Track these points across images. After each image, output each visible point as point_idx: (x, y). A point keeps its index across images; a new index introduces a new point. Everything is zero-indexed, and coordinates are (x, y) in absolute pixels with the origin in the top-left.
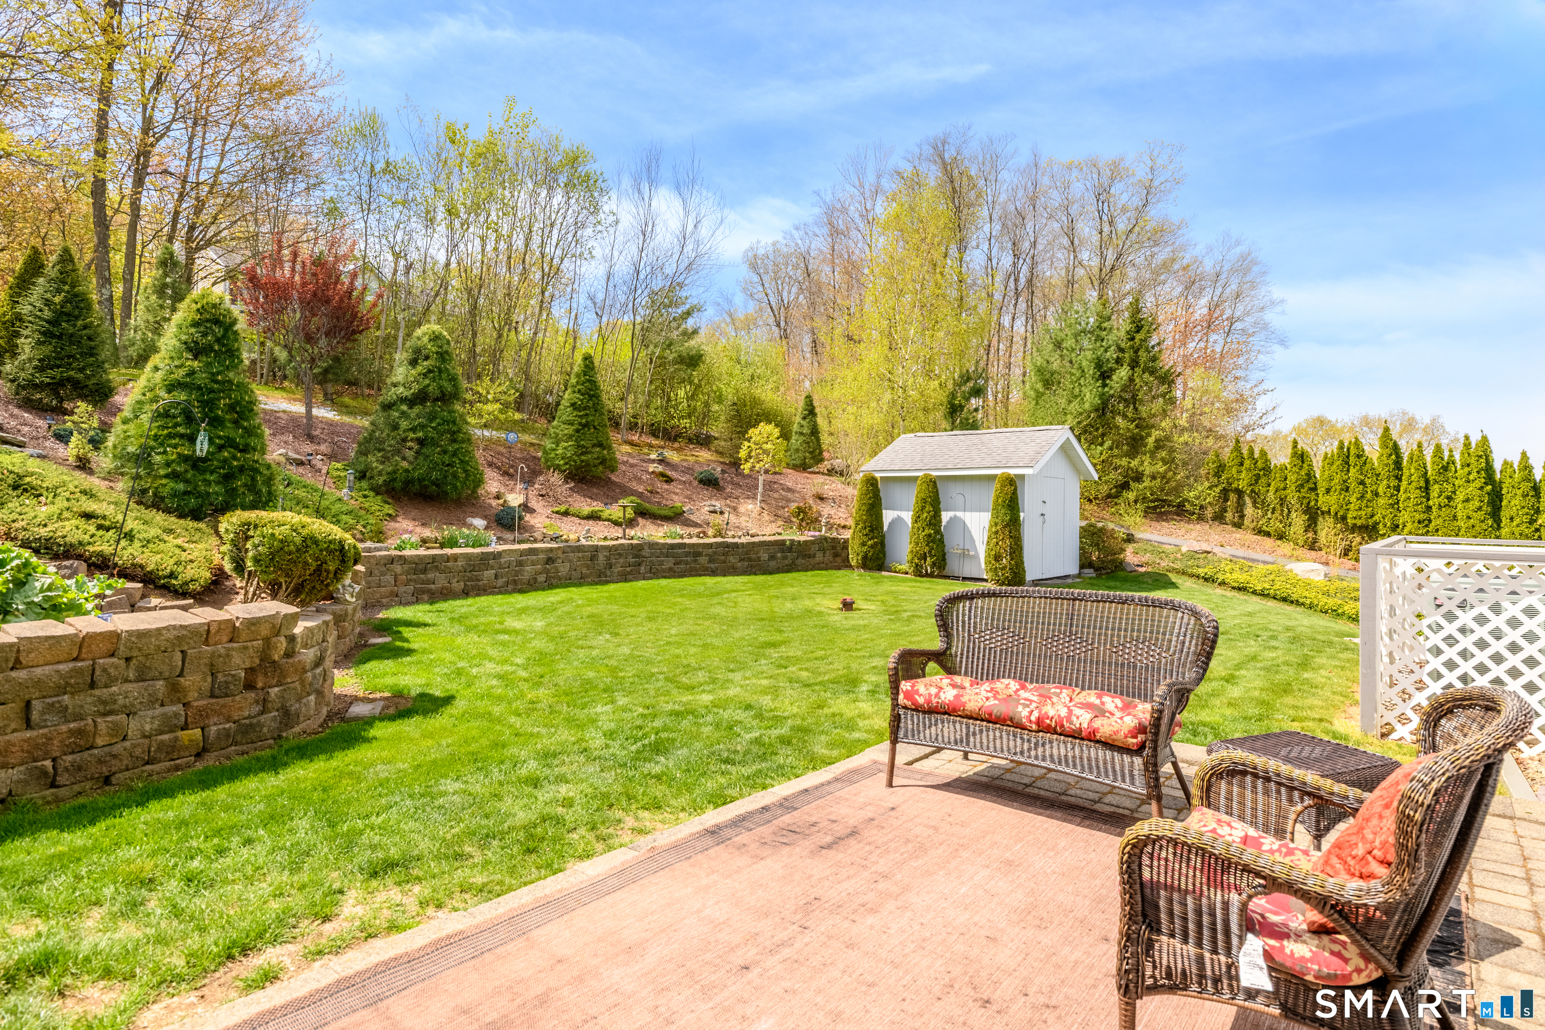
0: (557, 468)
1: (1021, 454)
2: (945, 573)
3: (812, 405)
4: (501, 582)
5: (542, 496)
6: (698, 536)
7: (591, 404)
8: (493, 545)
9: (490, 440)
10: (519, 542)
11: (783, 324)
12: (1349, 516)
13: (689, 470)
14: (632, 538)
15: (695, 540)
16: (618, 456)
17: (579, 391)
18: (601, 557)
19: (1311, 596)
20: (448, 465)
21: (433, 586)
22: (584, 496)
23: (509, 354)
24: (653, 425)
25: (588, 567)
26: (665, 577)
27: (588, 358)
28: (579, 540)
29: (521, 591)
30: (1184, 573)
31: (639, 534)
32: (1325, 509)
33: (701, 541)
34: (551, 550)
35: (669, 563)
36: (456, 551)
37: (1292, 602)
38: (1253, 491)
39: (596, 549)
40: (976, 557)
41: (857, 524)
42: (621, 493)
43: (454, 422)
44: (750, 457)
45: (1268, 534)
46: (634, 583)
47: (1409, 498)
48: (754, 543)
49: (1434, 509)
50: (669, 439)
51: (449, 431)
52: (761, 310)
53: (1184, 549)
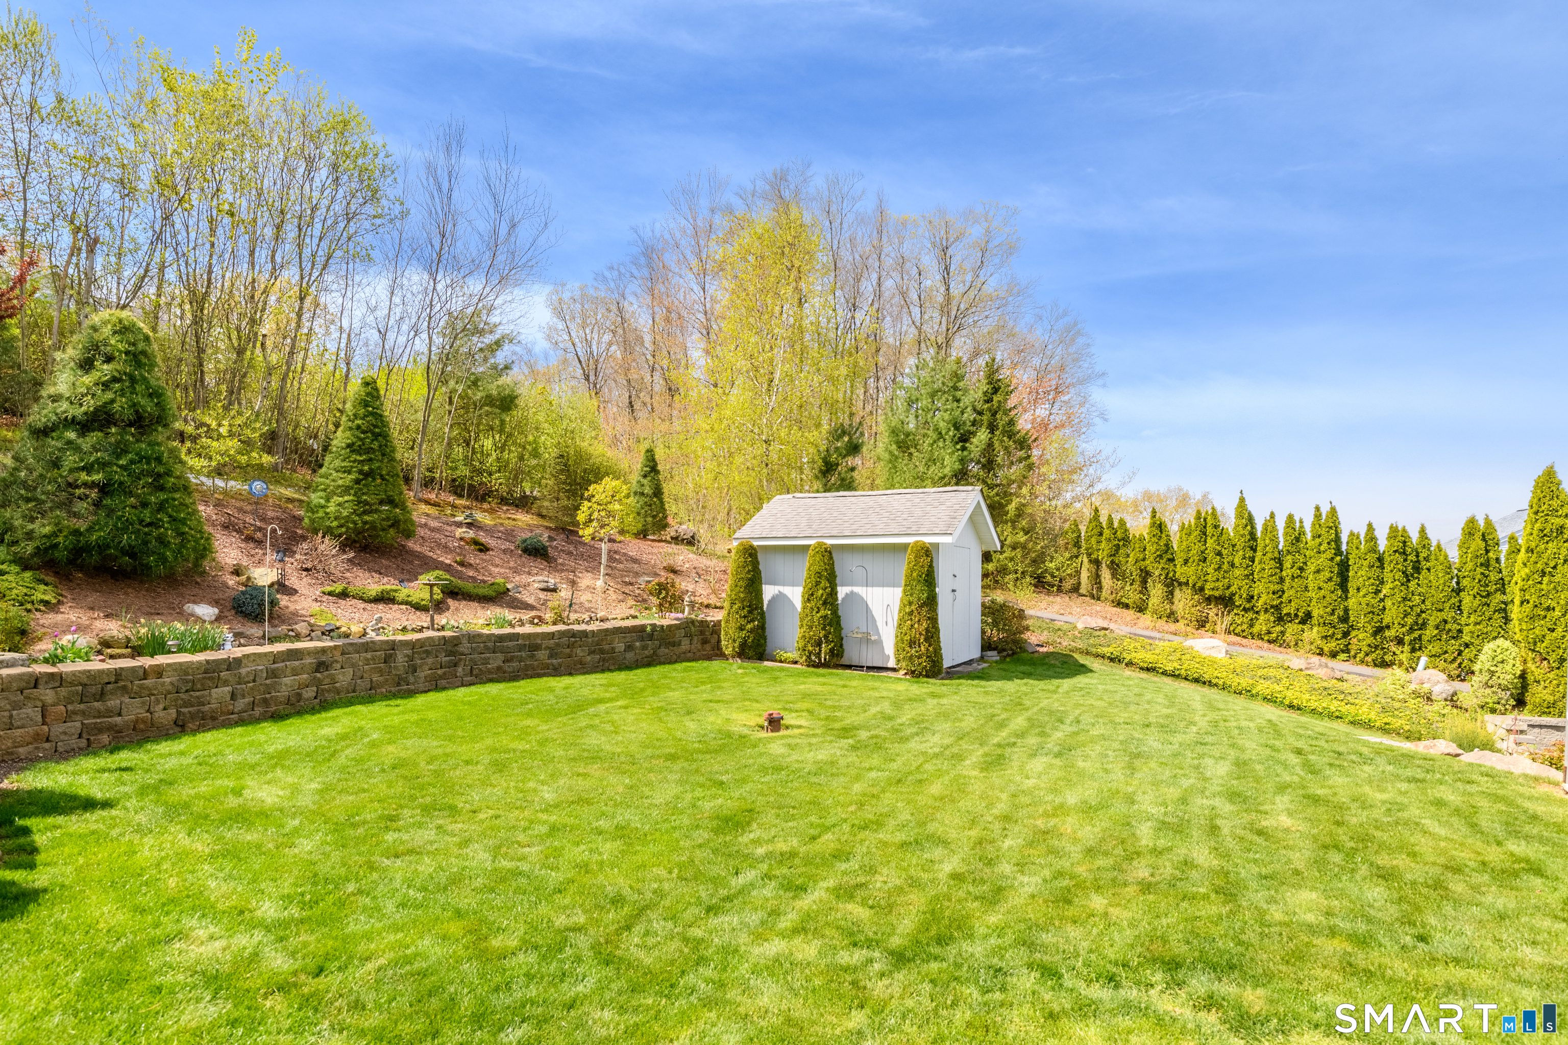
0: (328, 531)
1: (933, 519)
2: (844, 661)
3: (654, 460)
4: (241, 704)
5: (306, 570)
6: (532, 623)
7: (375, 445)
8: (228, 646)
9: (225, 492)
10: (272, 640)
11: (592, 378)
12: (1208, 586)
13: (509, 535)
14: (443, 628)
15: (528, 629)
16: (415, 516)
17: (358, 427)
18: (401, 658)
19: (1224, 676)
20: (149, 525)
21: (118, 719)
22: (370, 570)
23: (254, 380)
24: (454, 480)
25: (381, 672)
26: (491, 681)
27: (369, 384)
28: (365, 634)
29: (277, 717)
30: (1088, 653)
31: (452, 622)
32: (1183, 580)
33: (538, 630)
34: (324, 650)
35: (496, 660)
36: (161, 660)
37: (1204, 683)
38: (1112, 562)
39: (393, 646)
40: (879, 642)
41: (733, 604)
42: (421, 566)
43: (159, 460)
44: (591, 521)
45: (1127, 606)
46: (451, 693)
47: (1264, 569)
48: (607, 630)
49: (1288, 580)
50: (477, 499)
51: (149, 473)
52: (565, 361)
53: (1080, 626)
